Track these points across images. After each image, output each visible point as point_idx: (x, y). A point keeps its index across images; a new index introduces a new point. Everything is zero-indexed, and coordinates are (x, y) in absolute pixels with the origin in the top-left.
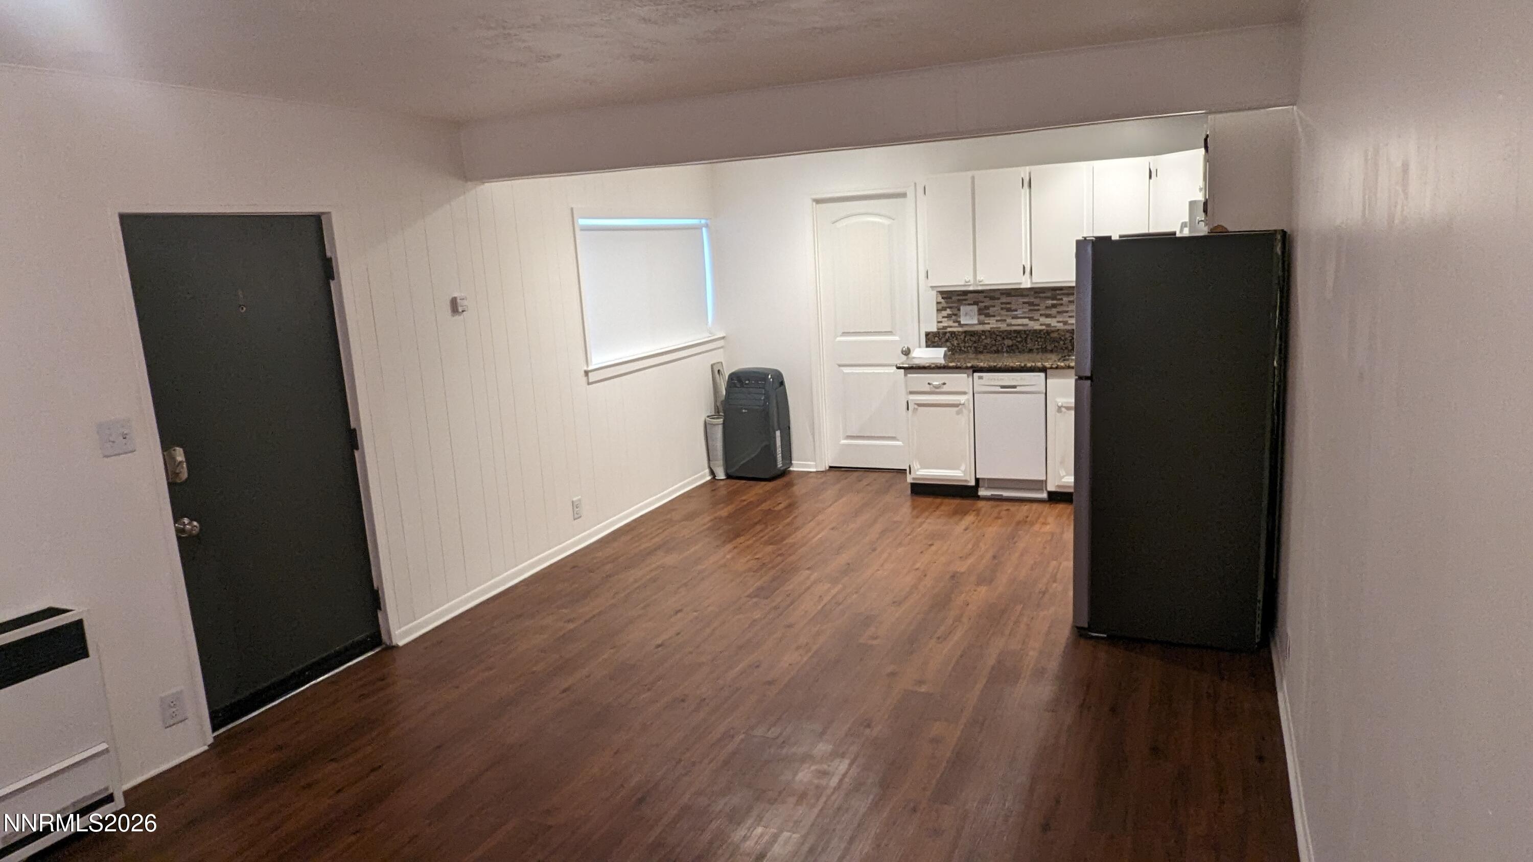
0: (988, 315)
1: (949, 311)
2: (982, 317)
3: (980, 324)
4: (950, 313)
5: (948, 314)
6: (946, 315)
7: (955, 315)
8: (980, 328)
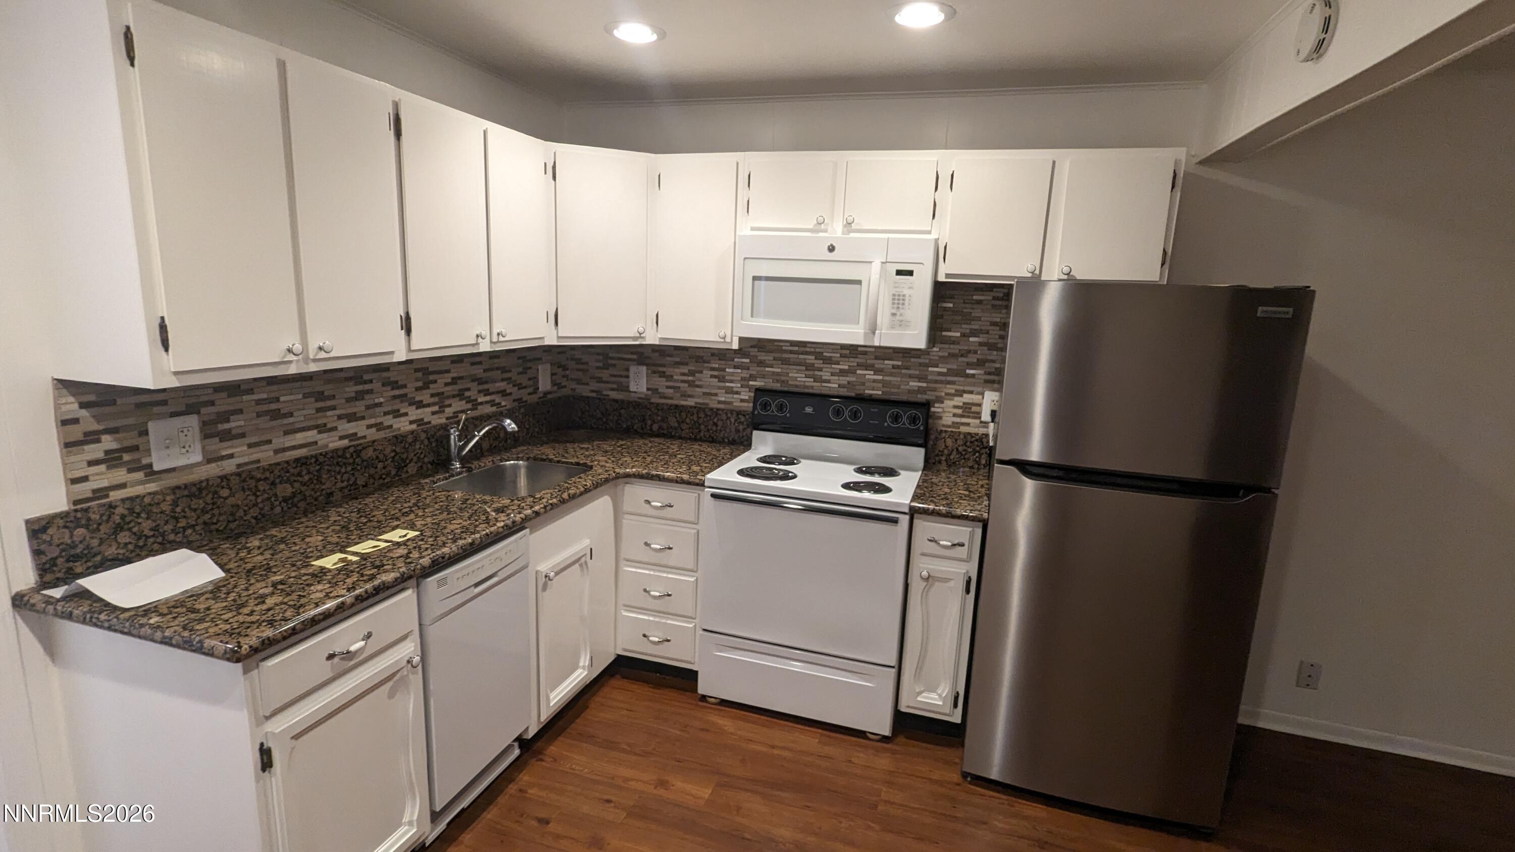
0: (227, 436)
1: (108, 442)
2: (214, 444)
3: (209, 461)
4: (114, 446)
5: (107, 452)
6: (101, 455)
7: (135, 448)
8: (213, 470)
